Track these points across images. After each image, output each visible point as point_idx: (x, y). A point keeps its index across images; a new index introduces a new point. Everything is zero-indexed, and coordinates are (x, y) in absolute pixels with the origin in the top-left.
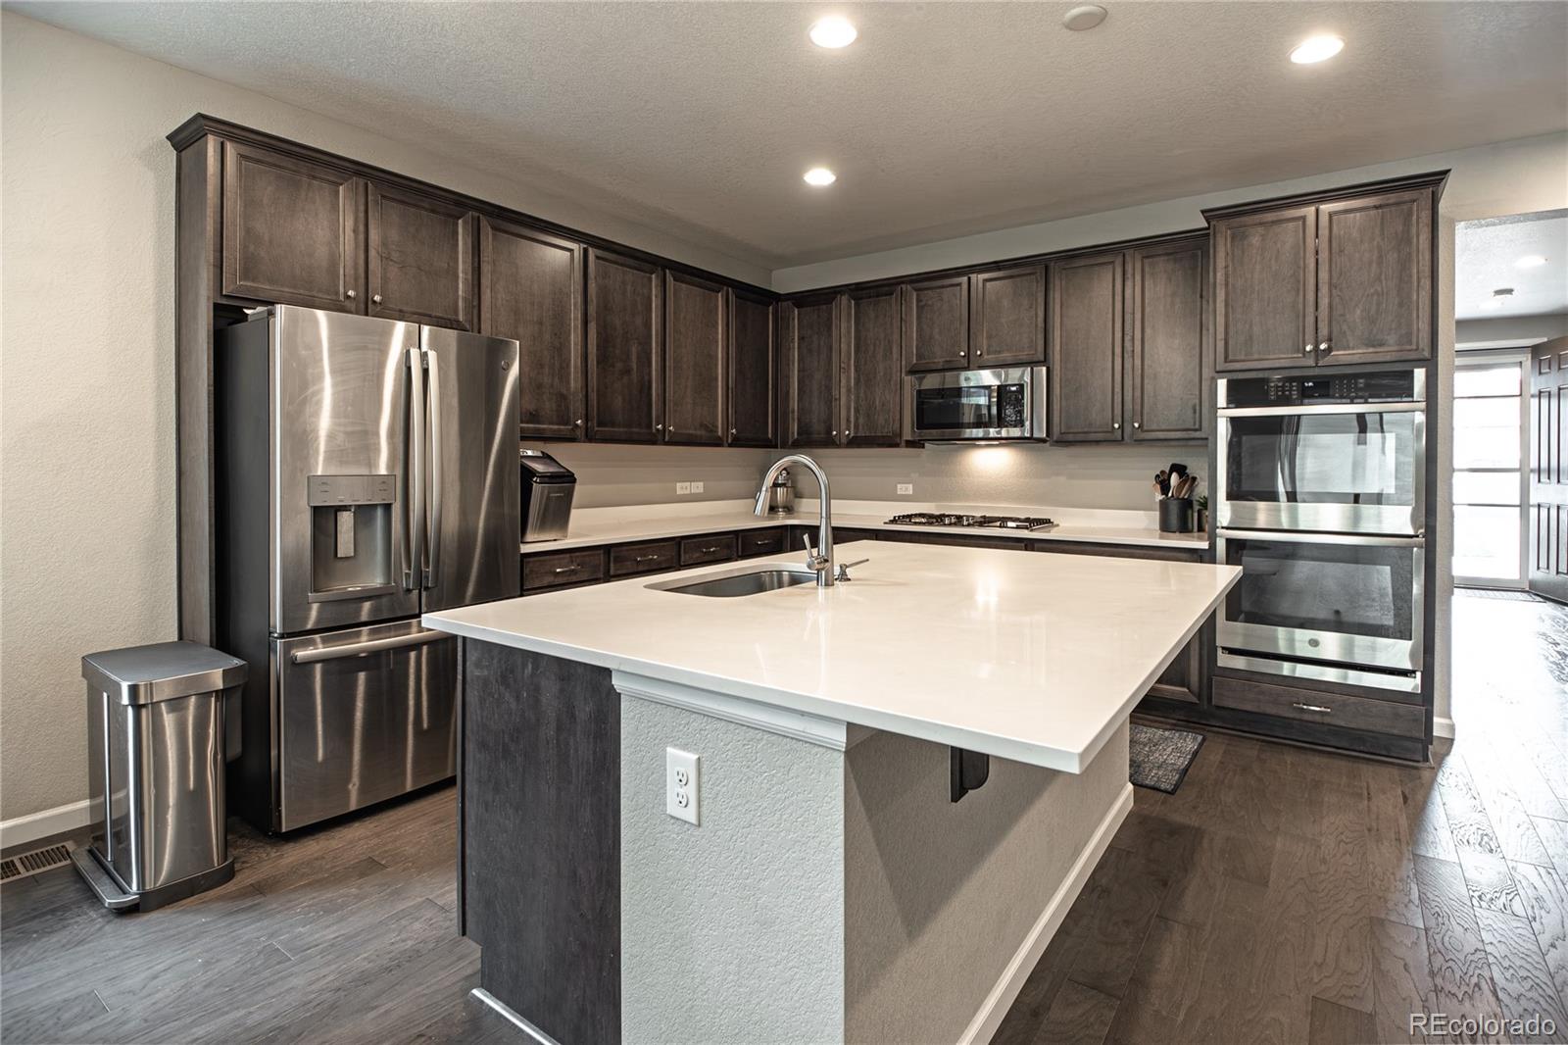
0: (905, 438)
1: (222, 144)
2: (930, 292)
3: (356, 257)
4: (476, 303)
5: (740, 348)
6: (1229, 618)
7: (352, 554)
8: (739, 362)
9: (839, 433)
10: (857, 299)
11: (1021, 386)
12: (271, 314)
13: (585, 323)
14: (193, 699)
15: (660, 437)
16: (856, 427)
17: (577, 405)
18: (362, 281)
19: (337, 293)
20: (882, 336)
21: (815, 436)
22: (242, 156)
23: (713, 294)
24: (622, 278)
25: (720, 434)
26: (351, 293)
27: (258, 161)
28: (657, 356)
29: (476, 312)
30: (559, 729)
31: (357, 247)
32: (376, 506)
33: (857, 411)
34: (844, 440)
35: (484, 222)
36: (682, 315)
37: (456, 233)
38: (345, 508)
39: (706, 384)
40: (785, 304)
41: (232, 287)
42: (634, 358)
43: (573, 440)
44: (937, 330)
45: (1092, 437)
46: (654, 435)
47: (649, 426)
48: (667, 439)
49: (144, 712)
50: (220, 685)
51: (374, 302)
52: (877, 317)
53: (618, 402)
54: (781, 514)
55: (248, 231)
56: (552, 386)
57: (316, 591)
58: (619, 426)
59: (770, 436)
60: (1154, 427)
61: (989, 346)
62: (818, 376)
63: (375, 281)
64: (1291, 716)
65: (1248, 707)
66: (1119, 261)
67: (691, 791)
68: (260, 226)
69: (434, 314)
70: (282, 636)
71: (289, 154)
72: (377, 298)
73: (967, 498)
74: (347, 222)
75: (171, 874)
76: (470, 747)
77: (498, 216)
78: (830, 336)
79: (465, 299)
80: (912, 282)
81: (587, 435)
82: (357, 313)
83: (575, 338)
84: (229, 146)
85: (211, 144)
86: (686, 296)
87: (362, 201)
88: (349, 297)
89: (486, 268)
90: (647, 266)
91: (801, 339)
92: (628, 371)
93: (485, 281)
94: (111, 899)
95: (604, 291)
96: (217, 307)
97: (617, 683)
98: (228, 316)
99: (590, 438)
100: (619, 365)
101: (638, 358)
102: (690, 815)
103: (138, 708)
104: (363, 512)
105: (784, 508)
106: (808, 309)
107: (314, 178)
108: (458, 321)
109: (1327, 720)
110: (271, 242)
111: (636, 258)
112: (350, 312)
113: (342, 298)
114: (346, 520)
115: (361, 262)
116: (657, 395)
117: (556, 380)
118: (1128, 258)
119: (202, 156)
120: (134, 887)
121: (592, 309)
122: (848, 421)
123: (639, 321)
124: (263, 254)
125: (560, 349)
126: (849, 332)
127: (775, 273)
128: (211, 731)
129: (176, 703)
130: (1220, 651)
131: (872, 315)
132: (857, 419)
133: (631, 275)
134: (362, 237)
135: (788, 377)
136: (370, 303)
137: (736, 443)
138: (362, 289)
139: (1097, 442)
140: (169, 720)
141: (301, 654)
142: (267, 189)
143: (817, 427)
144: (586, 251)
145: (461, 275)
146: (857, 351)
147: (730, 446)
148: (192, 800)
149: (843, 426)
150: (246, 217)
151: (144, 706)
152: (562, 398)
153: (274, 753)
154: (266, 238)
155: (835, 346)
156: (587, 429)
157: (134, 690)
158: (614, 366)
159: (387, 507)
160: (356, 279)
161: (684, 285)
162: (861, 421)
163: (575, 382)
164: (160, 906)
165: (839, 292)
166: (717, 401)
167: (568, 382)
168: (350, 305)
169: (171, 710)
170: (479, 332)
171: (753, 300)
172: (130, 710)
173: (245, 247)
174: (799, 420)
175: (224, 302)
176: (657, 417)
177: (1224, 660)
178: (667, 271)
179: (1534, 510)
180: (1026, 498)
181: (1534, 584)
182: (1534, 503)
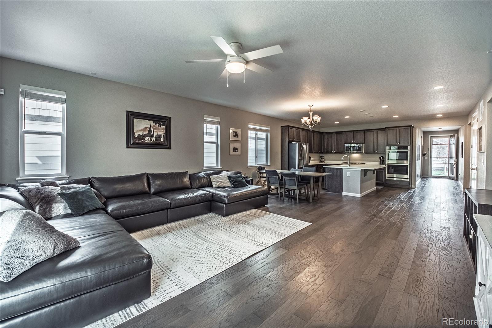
0: (344, 152)
2: (348, 133)
5: (320, 140)
6: (388, 174)
10: (336, 134)
11: (361, 146)
12: (296, 143)
13: (308, 139)
16: (336, 151)
20: (340, 139)
21: (329, 152)
25: (318, 152)
28: (313, 142)
29: (301, 140)
30: (336, 173)
33: (336, 149)
34: (334, 152)
36: (315, 137)
39: (317, 145)
40: (325, 134)
41: (289, 140)
44: (348, 138)
46: (313, 152)
54: (323, 162)
60: (379, 151)
61: (356, 141)
62: (330, 144)
65: (390, 183)
67: (349, 175)
74: (294, 132)
77: (302, 129)
78: (332, 138)
79: (300, 138)
80: (345, 132)
83: (307, 141)
84: (289, 127)
87: (295, 130)
89: (302, 135)
91: (327, 139)
96: (288, 142)
97: (343, 169)
106: (328, 135)
116: (313, 147)
118: (376, 131)
119: (287, 128)
124: (290, 137)
126: (335, 138)
130: (386, 177)
131: (338, 136)
133: (311, 133)
135: (325, 144)
139: (371, 153)
144: (308, 131)
145: (300, 136)
146: (336, 140)
154: (291, 135)
155: (332, 140)
159: (302, 160)
160: (295, 138)
165: (333, 133)
174: (327, 150)
178: (314, 132)
179: (450, 164)
180: (361, 160)
181: (450, 177)
182: (450, 163)
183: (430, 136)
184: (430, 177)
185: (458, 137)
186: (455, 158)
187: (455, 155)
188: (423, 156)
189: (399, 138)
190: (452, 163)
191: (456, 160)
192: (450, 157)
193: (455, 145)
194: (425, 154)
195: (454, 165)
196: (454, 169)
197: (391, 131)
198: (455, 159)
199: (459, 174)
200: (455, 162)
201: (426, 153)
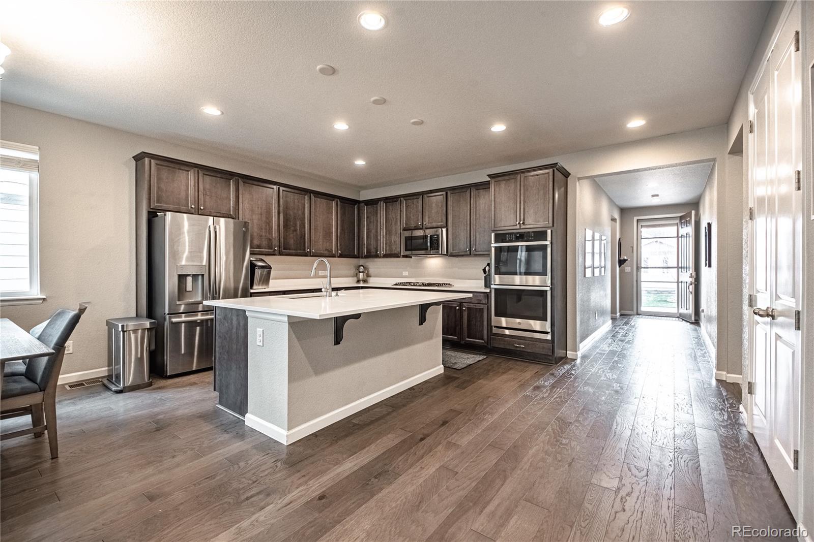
0: (402, 254)
1: (150, 160)
2: (409, 201)
3: (195, 194)
4: (237, 208)
5: (343, 221)
6: (495, 316)
7: (191, 290)
8: (342, 226)
9: (380, 252)
10: (386, 203)
11: (438, 235)
12: (165, 215)
13: (279, 214)
14: (140, 330)
15: (309, 254)
16: (386, 250)
17: (276, 242)
18: (197, 202)
19: (188, 206)
20: (394, 217)
21: (372, 254)
22: (156, 164)
23: (331, 202)
24: (293, 198)
25: (334, 253)
26: (193, 206)
27: (161, 165)
28: (307, 225)
29: (237, 211)
30: (237, 329)
31: (195, 191)
32: (199, 275)
33: (386, 244)
34: (382, 255)
35: (240, 181)
36: (318, 210)
37: (230, 185)
38: (189, 275)
39: (328, 234)
40: (362, 204)
41: (153, 206)
42: (298, 225)
43: (274, 255)
44: (412, 215)
45: (460, 254)
46: (306, 253)
47: (305, 250)
48: (312, 254)
49: (126, 333)
50: (149, 327)
51: (201, 209)
52: (393, 210)
53: (292, 242)
54: (361, 282)
55: (159, 188)
56: (266, 236)
57: (179, 301)
58: (292, 250)
59: (356, 253)
60: (480, 250)
61: (428, 221)
62: (373, 231)
63: (201, 202)
64: (513, 349)
65: (502, 346)
66: (469, 191)
67: (261, 338)
68: (162, 186)
69: (222, 212)
70: (168, 314)
71: (172, 162)
72: (202, 208)
73: (425, 276)
74: (192, 182)
75: (132, 382)
76: (217, 338)
77: (246, 178)
78: (377, 216)
79: (233, 207)
80: (404, 197)
81: (279, 253)
82: (195, 214)
83: (275, 219)
84: (152, 161)
85: (147, 160)
86: (321, 203)
87: (196, 175)
88: (192, 208)
89: (240, 196)
90: (303, 193)
91: (367, 217)
92: (295, 230)
93: (240, 201)
94: (114, 388)
95: (286, 203)
96: (149, 212)
97: (247, 314)
98: (152, 215)
99: (281, 254)
100: (292, 228)
101: (300, 226)
102: (261, 344)
103: (124, 332)
104: (195, 277)
105: (362, 280)
106: (370, 206)
107: (181, 169)
108: (230, 214)
109: (524, 350)
110: (166, 190)
111: (300, 190)
112: (192, 214)
113: (190, 208)
114: (189, 279)
115: (197, 196)
116: (308, 239)
117: (267, 234)
118: (472, 190)
119: (144, 164)
120: (122, 385)
121: (281, 209)
122: (383, 248)
123: (300, 212)
124: (164, 195)
125: (269, 223)
126: (383, 215)
127: (361, 192)
128: (146, 340)
129: (135, 331)
130: (493, 327)
131: (391, 208)
132: (386, 248)
133: (297, 196)
134: (197, 188)
135: (363, 232)
136: (199, 210)
137: (341, 256)
138: (197, 205)
139: (462, 256)
140: (133, 336)
141: (174, 320)
142: (165, 174)
143: (373, 250)
144: (279, 188)
145: (231, 199)
146: (386, 222)
147: (339, 257)
148: (139, 360)
149: (382, 250)
150: (158, 183)
151: (126, 331)
152: (270, 240)
153: (165, 358)
154: (165, 190)
155: (379, 220)
156: (279, 251)
157: (123, 326)
158: (290, 229)
159: (203, 275)
160: (195, 202)
161: (318, 199)
162: (387, 248)
163: (275, 234)
164: (129, 391)
165: (379, 200)
166: (332, 240)
167: (272, 234)
168: (193, 211)
169: (133, 333)
170: (238, 219)
171: (348, 204)
172: (121, 332)
173: (157, 193)
174: (367, 247)
175: (151, 210)
176: (308, 247)
177: (495, 330)
178: (312, 194)
179: (680, 284)
180: (443, 276)
181: (681, 314)
182: (680, 281)
183: (635, 219)
184: (638, 314)
185: (697, 220)
186: (691, 270)
187: (691, 263)
188: (620, 266)
189: (522, 207)
190: (686, 281)
191: (694, 274)
192: (681, 268)
193: (691, 238)
194: (625, 261)
195: (691, 287)
196: (691, 296)
197: (503, 184)
198: (691, 272)
199: (703, 311)
200: (691, 279)
201: (626, 258)
